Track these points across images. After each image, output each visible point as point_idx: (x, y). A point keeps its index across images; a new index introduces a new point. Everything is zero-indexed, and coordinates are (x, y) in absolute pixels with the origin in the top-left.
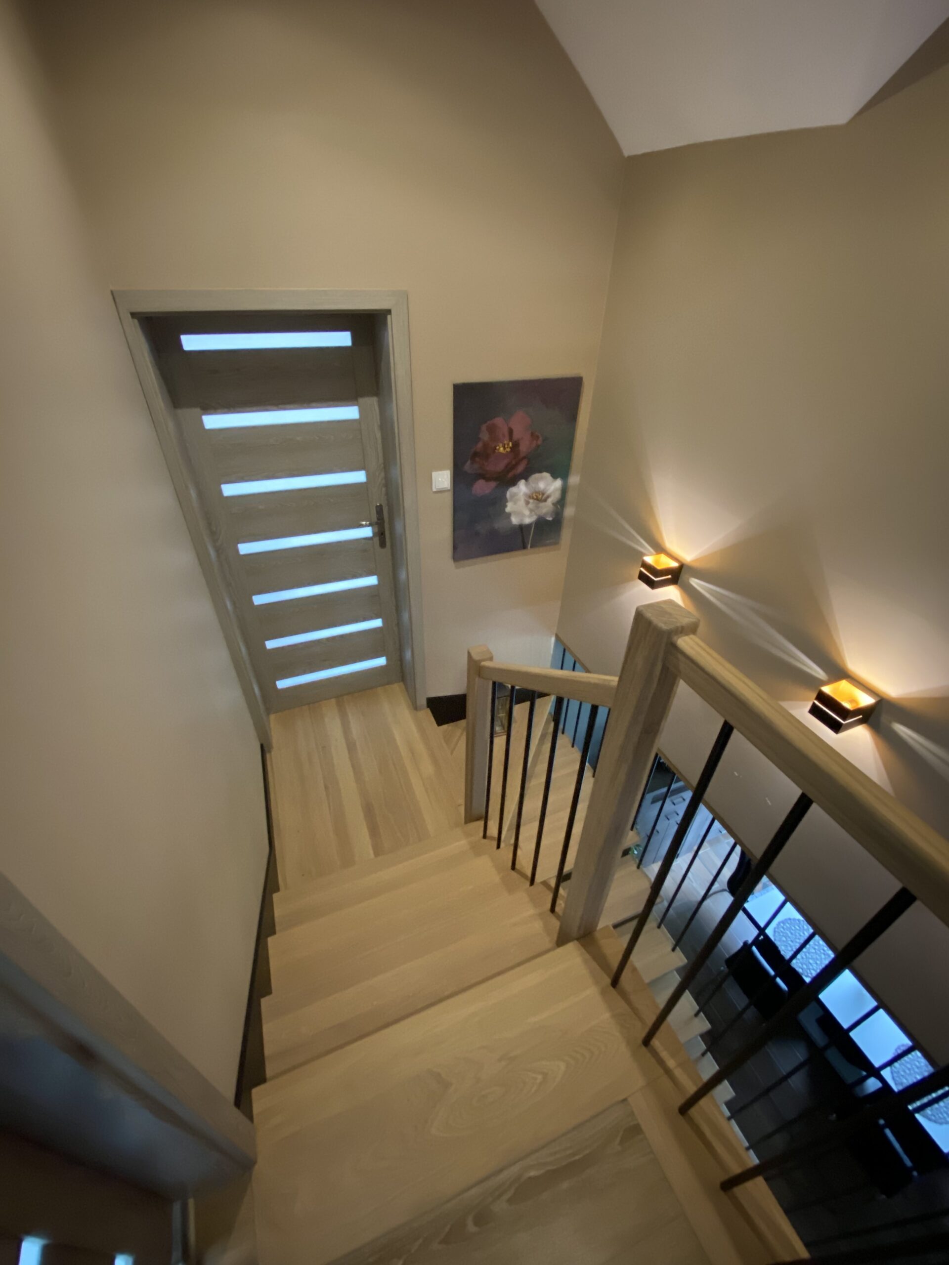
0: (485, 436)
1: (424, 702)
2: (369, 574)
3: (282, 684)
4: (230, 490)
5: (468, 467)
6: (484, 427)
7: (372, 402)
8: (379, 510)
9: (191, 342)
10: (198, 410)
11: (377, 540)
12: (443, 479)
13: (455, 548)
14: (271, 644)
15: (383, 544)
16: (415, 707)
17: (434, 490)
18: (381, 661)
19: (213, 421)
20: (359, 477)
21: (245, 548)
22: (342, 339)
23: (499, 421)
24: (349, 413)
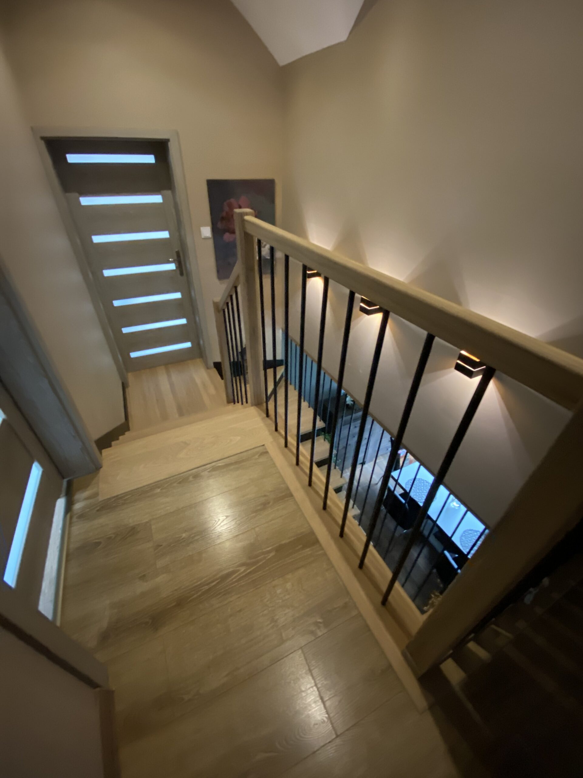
0: (226, 208)
1: (212, 365)
2: (176, 291)
3: (133, 355)
4: (97, 239)
5: (219, 225)
6: (225, 204)
7: (168, 193)
8: (178, 253)
9: (72, 158)
10: (77, 194)
11: (178, 272)
12: (207, 232)
13: (218, 271)
14: (125, 330)
15: (182, 274)
16: (208, 368)
17: (203, 237)
18: (188, 345)
19: (85, 201)
20: (165, 235)
21: (108, 273)
22: (150, 159)
23: (232, 200)
24: (157, 199)
